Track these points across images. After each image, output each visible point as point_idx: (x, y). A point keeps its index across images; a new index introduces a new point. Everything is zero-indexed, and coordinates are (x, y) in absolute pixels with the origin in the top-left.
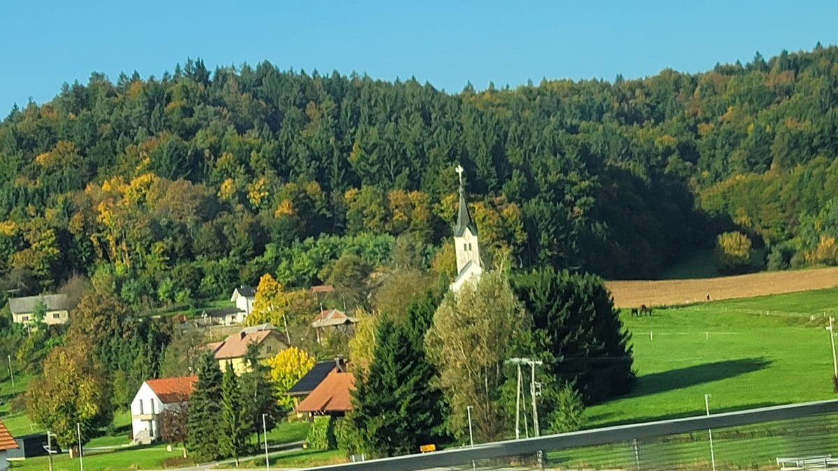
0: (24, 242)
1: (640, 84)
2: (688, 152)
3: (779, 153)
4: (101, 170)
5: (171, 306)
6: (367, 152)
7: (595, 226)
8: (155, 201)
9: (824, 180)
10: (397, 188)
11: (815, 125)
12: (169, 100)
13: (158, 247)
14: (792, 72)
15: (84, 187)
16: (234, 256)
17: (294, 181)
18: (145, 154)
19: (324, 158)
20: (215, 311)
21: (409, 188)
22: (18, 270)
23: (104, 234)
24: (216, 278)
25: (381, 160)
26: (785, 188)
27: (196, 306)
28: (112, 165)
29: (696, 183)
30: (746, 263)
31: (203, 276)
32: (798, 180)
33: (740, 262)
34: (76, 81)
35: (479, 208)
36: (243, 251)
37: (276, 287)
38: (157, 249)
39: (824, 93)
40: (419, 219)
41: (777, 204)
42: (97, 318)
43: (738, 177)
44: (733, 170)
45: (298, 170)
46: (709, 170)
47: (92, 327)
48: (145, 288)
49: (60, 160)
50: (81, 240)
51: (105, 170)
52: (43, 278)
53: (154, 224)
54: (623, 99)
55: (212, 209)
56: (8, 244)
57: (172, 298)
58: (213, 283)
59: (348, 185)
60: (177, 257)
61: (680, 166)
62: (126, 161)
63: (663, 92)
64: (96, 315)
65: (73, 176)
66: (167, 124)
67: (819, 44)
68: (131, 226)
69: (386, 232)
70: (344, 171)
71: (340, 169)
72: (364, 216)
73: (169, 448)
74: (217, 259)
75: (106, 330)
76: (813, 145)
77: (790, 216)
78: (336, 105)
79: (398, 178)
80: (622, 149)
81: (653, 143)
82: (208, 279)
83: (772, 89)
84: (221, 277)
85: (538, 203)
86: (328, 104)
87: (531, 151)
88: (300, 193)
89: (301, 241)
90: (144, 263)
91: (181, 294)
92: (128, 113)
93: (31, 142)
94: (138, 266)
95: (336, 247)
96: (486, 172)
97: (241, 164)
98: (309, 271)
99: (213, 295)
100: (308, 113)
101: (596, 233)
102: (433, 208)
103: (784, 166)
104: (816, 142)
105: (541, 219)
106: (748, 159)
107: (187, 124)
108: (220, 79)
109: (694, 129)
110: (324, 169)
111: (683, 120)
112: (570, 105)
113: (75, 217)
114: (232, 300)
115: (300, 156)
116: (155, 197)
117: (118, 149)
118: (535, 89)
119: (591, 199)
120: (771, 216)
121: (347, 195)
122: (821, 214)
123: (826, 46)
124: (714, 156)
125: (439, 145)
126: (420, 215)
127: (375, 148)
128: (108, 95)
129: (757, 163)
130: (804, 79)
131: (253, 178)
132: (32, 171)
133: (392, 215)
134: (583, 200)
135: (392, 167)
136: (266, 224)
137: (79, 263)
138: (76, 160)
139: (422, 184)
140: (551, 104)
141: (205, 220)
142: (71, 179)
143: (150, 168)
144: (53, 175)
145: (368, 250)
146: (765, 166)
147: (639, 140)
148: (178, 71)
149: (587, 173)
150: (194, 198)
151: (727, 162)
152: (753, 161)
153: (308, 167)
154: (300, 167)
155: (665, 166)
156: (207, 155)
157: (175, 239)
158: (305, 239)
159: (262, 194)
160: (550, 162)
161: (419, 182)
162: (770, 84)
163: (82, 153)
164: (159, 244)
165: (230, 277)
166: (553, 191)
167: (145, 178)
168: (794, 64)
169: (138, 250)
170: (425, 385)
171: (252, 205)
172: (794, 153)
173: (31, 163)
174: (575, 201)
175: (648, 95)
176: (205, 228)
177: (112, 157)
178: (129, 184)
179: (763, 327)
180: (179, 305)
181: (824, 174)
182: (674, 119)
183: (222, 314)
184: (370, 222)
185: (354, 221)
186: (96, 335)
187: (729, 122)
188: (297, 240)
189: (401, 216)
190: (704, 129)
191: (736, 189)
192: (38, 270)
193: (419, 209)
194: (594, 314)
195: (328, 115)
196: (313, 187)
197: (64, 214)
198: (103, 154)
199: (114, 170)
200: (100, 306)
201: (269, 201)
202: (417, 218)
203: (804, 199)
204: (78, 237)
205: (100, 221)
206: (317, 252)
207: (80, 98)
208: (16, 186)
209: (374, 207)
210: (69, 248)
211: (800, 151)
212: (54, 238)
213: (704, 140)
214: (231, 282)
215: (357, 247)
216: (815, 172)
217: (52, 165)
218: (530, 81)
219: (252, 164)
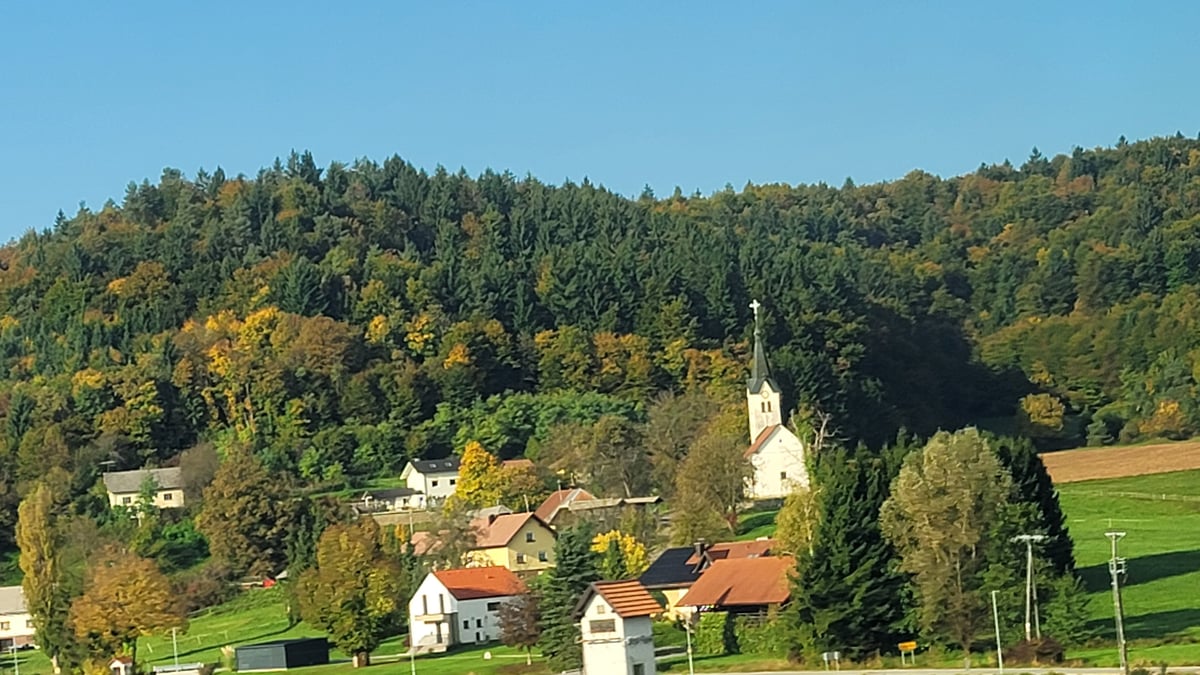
0: (115, 398)
1: (879, 192)
2: (958, 285)
3: (1088, 287)
4: (202, 302)
5: (319, 486)
6: (562, 281)
7: (866, 384)
8: (283, 344)
9: (1154, 326)
10: (602, 329)
11: (1135, 250)
12: (277, 208)
13: (294, 406)
14: (1090, 177)
15: (180, 325)
16: (395, 418)
17: (466, 319)
18: (261, 281)
19: (505, 289)
20: (382, 492)
21: (620, 330)
22: (109, 435)
23: (219, 387)
24: (375, 447)
25: (580, 291)
26: (1101, 335)
27: (353, 485)
28: (217, 295)
29: (972, 326)
30: (1060, 436)
31: (356, 445)
32: (1116, 324)
33: (1051, 434)
34: (146, 181)
35: (717, 358)
36: (406, 413)
37: (488, 460)
38: (294, 409)
39: (1143, 206)
40: (638, 371)
41: (1089, 358)
42: (240, 499)
43: (1031, 320)
44: (1022, 311)
45: (470, 305)
46: (989, 310)
47: (236, 511)
48: (279, 460)
49: (143, 289)
50: (189, 396)
51: (207, 302)
52: (142, 446)
53: (287, 375)
54: (860, 212)
55: (361, 355)
56: (94, 400)
57: (318, 472)
58: (370, 455)
59: (537, 325)
60: (320, 420)
61: (949, 304)
62: (236, 290)
63: (911, 202)
64: (240, 494)
65: (165, 309)
66: (284, 240)
67: (1123, 138)
68: (258, 377)
69: (594, 388)
70: (531, 305)
71: (526, 304)
72: (563, 367)
73: (487, 655)
74: (374, 423)
75: (254, 515)
76: (1134, 276)
77: (1106, 375)
78: (503, 217)
79: (604, 316)
80: (874, 281)
81: (913, 272)
82: (363, 450)
83: (1064, 200)
84: (382, 447)
85: (792, 352)
86: (492, 215)
87: (774, 281)
88: (477, 336)
89: (484, 399)
90: (274, 428)
91: (332, 469)
92: (228, 226)
93: (99, 264)
94: (265, 431)
95: (530, 408)
96: (721, 309)
97: (395, 295)
98: (497, 440)
99: (371, 471)
100: (464, 227)
101: (867, 393)
102: (654, 357)
103: (1092, 306)
104: (1136, 274)
105: (798, 373)
106: (1042, 297)
107: (311, 241)
108: (337, 179)
109: (963, 254)
110: (504, 303)
111: (948, 241)
112: (793, 219)
113: (181, 364)
114: (402, 477)
115: (473, 286)
116: (284, 339)
117: (223, 274)
118: (739, 196)
119: (860, 347)
120: (1080, 374)
121: (539, 338)
122: (1150, 372)
123: (1131, 141)
124: (994, 291)
125: (657, 273)
126: (638, 365)
127: (573, 276)
128: (194, 200)
129: (1055, 301)
130: (1108, 187)
131: (412, 314)
132: (107, 303)
133: (601, 366)
134: (850, 348)
135: (596, 301)
136: (435, 377)
137: (188, 427)
138: (167, 287)
139: (635, 325)
140: (767, 218)
141: (354, 370)
142: (161, 313)
143: (270, 300)
144: (136, 307)
145: (574, 412)
146: (1066, 305)
147: (892, 269)
148: (278, 167)
149: (851, 313)
150: (338, 340)
151: (1014, 299)
152: (1050, 298)
153: (484, 301)
154: (472, 300)
155: (930, 303)
156: (348, 283)
157: (317, 395)
158: (488, 397)
159: (426, 336)
160: (803, 296)
161: (632, 322)
162: (1061, 193)
163: (174, 279)
164: (296, 402)
165: (393, 446)
166: (810, 336)
167: (266, 313)
168: (1090, 165)
169: (266, 410)
170: (882, 571)
171: (412, 350)
172: (1108, 287)
173: (104, 291)
174: (840, 349)
175: (891, 206)
176: (356, 380)
177: (215, 285)
178: (243, 320)
179: (1163, 514)
180: (330, 484)
181: (1154, 316)
182: (937, 240)
183: (391, 496)
184: (571, 374)
185: (549, 373)
186: (240, 520)
187: (1006, 245)
188: (479, 398)
189: (612, 368)
190: (976, 253)
191: (1031, 336)
192: (137, 436)
193: (637, 358)
194: (1037, 489)
195: (494, 230)
196: (494, 328)
197: (166, 361)
198: (203, 280)
199: (219, 301)
200: (246, 483)
201: (434, 345)
202: (634, 370)
203: (1126, 351)
204: (185, 392)
205: (212, 370)
206: (506, 414)
207: (153, 204)
208: (87, 321)
209: (576, 356)
210: (174, 406)
211: (1115, 286)
212: (155, 393)
213: (979, 270)
214: (395, 453)
215: (558, 409)
216: (1141, 314)
217: (133, 294)
218: (728, 186)
219: (409, 295)
